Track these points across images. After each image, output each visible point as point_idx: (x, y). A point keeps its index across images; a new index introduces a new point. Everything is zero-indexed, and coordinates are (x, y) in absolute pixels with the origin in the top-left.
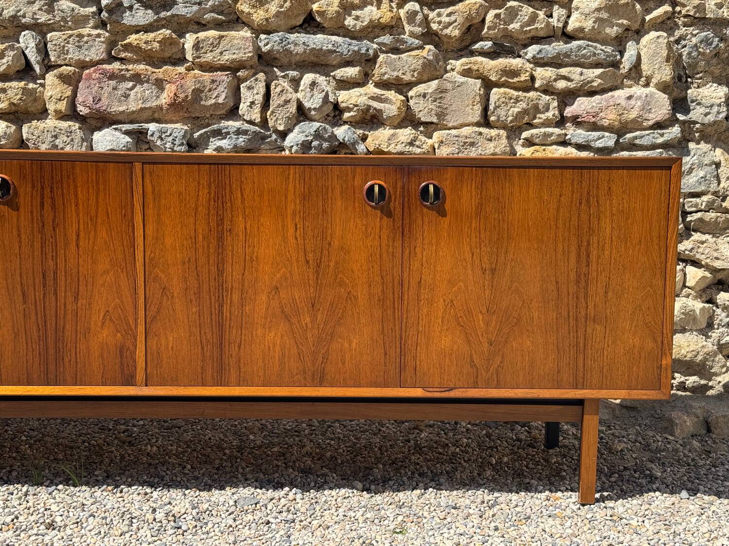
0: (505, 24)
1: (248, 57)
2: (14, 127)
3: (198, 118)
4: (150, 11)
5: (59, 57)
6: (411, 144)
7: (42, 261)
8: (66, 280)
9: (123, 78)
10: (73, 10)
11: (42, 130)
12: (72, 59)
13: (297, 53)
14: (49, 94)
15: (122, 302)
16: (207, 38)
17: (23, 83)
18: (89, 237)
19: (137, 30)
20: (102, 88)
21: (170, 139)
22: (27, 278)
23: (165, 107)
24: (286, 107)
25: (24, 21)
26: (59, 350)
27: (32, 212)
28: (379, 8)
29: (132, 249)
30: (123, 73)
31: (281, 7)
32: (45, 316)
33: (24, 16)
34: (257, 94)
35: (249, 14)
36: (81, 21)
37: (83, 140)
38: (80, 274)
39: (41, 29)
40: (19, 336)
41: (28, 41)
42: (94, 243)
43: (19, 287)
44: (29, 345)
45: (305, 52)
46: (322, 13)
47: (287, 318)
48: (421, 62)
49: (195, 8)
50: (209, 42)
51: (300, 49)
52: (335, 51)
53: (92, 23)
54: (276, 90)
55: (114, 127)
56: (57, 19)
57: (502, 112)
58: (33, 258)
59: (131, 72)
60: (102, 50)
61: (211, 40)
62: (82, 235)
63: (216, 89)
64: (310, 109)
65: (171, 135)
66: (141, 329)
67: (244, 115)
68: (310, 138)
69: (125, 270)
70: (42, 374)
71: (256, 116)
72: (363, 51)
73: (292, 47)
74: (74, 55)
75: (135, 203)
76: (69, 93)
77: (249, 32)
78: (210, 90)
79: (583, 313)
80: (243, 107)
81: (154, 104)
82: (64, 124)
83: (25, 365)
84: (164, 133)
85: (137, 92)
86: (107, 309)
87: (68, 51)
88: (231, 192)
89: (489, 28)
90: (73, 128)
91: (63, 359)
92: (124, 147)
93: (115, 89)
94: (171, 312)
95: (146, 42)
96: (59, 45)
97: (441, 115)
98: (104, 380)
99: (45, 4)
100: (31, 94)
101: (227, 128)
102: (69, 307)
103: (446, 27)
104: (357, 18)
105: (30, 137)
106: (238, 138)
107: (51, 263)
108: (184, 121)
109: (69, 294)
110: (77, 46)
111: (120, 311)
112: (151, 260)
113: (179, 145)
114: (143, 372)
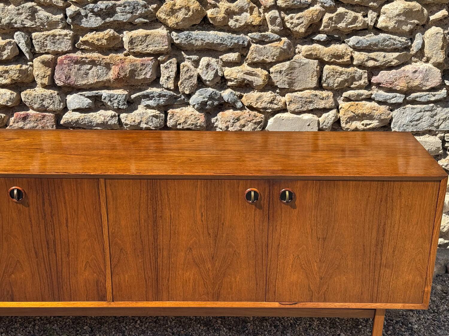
0: (335, 23)
1: (165, 49)
2: (15, 94)
3: (133, 85)
4: (99, 18)
5: (41, 48)
6: (271, 102)
7: (46, 235)
8: (61, 245)
9: (84, 63)
10: (48, 18)
11: (34, 96)
12: (50, 50)
13: (197, 46)
14: (37, 73)
15: (96, 256)
16: (138, 36)
17: (19, 65)
18: (74, 221)
19: (91, 30)
20: (71, 69)
21: (116, 101)
22: (37, 244)
23: (112, 80)
24: (190, 80)
25: (16, 26)
26: (60, 283)
27: (37, 208)
28: (251, 14)
29: (101, 227)
30: (83, 59)
31: (186, 14)
32: (50, 265)
33: (16, 23)
34: (172, 71)
35: (165, 19)
36: (53, 25)
37: (60, 102)
38: (70, 242)
39: (28, 31)
40: (35, 275)
41: (19, 38)
42: (77, 225)
43: (33, 249)
44: (42, 280)
45: (202, 45)
46: (214, 19)
47: (197, 265)
48: (278, 51)
49: (129, 16)
50: (139, 39)
51: (199, 43)
52: (222, 44)
53: (61, 26)
54: (184, 69)
55: (79, 93)
56: (38, 24)
57: (330, 81)
58: (40, 233)
59: (89, 59)
60: (69, 44)
61: (140, 38)
62: (69, 220)
63: (144, 69)
64: (206, 80)
65: (116, 99)
66: (108, 271)
67: (163, 85)
68: (206, 99)
69: (97, 239)
70: (51, 296)
71: (171, 85)
72: (241, 43)
73: (193, 41)
74: (50, 47)
75: (101, 202)
76: (49, 73)
77: (165, 29)
78: (141, 70)
79: (379, 262)
80: (162, 80)
81: (105, 79)
82: (48, 92)
83: (40, 291)
84: (113, 97)
85: (93, 72)
86: (87, 261)
87: (46, 45)
88: (161, 195)
89: (325, 27)
90: (54, 95)
91: (62, 287)
92: (87, 106)
93: (79, 70)
94: (126, 262)
95: (98, 40)
96: (41, 41)
97: (291, 84)
98: (88, 299)
99: (29, 15)
100: (25, 73)
101: (152, 93)
102: (64, 260)
103: (296, 26)
104: (237, 20)
105: (26, 100)
106: (160, 100)
107: (51, 236)
108: (124, 88)
109: (63, 253)
110: (52, 42)
111: (95, 262)
112: (113, 233)
113: (122, 105)
114: (111, 294)
